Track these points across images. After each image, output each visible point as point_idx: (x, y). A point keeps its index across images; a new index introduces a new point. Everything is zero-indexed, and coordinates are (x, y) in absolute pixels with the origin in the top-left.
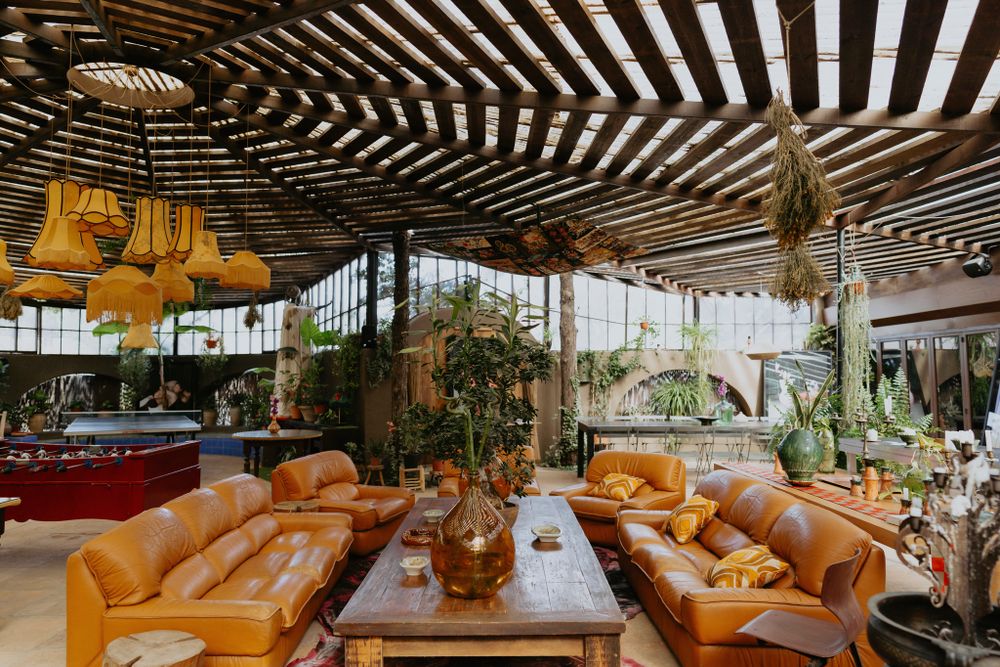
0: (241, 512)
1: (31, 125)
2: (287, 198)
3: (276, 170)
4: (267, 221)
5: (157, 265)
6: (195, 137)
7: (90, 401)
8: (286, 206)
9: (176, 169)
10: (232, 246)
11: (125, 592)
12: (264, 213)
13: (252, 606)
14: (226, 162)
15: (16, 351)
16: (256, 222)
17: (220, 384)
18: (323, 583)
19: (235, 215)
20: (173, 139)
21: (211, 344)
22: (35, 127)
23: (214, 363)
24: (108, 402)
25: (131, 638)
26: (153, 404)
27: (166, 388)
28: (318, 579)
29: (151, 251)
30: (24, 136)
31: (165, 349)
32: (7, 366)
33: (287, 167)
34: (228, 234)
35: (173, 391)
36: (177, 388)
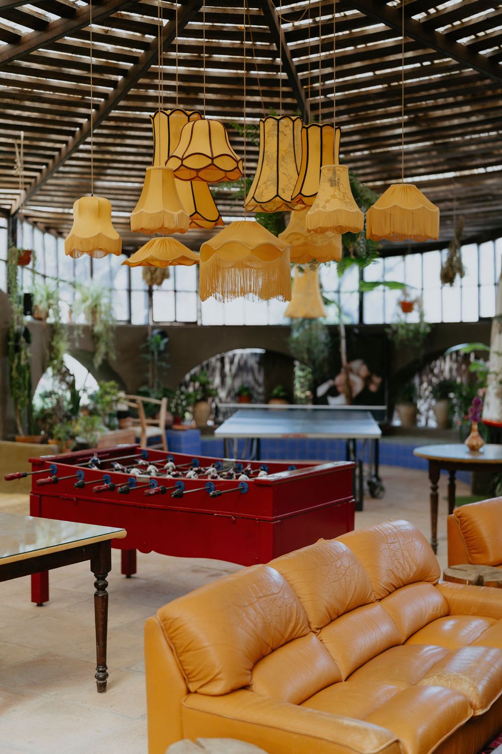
0: (385, 579)
1: (147, 36)
2: (488, 82)
3: (464, 41)
4: (463, 120)
5: (293, 212)
6: (342, 14)
7: (259, 385)
8: (489, 93)
9: (326, 63)
10: (419, 163)
11: (206, 677)
12: (457, 110)
13: (356, 729)
14: (390, 42)
15: (176, 321)
16: (447, 123)
17: (423, 365)
18: (482, 708)
19: (417, 117)
20: (315, 22)
21: (407, 307)
22: (150, 38)
23: (411, 335)
24: (280, 387)
25: (198, 744)
26: (333, 392)
27: (350, 371)
28: (476, 701)
29: (277, 195)
30: (142, 51)
31: (347, 315)
32: (166, 340)
33: (481, 34)
34: (412, 147)
35: (358, 374)
36: (364, 371)
